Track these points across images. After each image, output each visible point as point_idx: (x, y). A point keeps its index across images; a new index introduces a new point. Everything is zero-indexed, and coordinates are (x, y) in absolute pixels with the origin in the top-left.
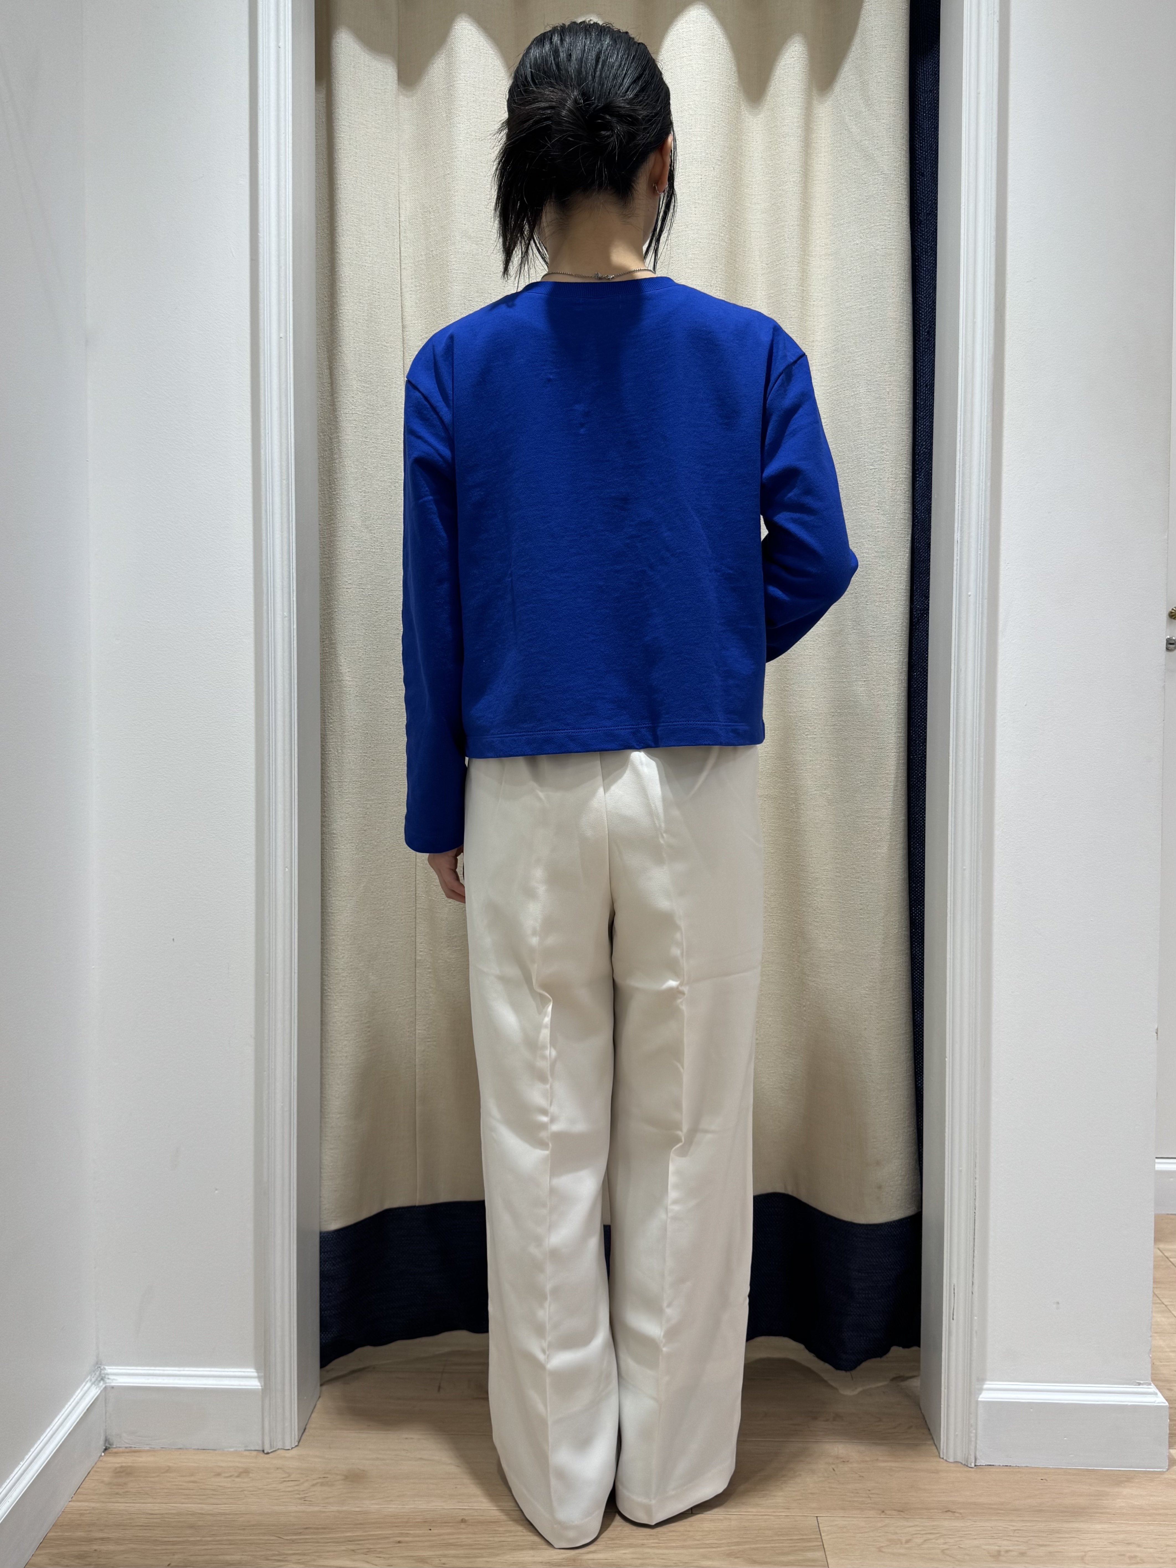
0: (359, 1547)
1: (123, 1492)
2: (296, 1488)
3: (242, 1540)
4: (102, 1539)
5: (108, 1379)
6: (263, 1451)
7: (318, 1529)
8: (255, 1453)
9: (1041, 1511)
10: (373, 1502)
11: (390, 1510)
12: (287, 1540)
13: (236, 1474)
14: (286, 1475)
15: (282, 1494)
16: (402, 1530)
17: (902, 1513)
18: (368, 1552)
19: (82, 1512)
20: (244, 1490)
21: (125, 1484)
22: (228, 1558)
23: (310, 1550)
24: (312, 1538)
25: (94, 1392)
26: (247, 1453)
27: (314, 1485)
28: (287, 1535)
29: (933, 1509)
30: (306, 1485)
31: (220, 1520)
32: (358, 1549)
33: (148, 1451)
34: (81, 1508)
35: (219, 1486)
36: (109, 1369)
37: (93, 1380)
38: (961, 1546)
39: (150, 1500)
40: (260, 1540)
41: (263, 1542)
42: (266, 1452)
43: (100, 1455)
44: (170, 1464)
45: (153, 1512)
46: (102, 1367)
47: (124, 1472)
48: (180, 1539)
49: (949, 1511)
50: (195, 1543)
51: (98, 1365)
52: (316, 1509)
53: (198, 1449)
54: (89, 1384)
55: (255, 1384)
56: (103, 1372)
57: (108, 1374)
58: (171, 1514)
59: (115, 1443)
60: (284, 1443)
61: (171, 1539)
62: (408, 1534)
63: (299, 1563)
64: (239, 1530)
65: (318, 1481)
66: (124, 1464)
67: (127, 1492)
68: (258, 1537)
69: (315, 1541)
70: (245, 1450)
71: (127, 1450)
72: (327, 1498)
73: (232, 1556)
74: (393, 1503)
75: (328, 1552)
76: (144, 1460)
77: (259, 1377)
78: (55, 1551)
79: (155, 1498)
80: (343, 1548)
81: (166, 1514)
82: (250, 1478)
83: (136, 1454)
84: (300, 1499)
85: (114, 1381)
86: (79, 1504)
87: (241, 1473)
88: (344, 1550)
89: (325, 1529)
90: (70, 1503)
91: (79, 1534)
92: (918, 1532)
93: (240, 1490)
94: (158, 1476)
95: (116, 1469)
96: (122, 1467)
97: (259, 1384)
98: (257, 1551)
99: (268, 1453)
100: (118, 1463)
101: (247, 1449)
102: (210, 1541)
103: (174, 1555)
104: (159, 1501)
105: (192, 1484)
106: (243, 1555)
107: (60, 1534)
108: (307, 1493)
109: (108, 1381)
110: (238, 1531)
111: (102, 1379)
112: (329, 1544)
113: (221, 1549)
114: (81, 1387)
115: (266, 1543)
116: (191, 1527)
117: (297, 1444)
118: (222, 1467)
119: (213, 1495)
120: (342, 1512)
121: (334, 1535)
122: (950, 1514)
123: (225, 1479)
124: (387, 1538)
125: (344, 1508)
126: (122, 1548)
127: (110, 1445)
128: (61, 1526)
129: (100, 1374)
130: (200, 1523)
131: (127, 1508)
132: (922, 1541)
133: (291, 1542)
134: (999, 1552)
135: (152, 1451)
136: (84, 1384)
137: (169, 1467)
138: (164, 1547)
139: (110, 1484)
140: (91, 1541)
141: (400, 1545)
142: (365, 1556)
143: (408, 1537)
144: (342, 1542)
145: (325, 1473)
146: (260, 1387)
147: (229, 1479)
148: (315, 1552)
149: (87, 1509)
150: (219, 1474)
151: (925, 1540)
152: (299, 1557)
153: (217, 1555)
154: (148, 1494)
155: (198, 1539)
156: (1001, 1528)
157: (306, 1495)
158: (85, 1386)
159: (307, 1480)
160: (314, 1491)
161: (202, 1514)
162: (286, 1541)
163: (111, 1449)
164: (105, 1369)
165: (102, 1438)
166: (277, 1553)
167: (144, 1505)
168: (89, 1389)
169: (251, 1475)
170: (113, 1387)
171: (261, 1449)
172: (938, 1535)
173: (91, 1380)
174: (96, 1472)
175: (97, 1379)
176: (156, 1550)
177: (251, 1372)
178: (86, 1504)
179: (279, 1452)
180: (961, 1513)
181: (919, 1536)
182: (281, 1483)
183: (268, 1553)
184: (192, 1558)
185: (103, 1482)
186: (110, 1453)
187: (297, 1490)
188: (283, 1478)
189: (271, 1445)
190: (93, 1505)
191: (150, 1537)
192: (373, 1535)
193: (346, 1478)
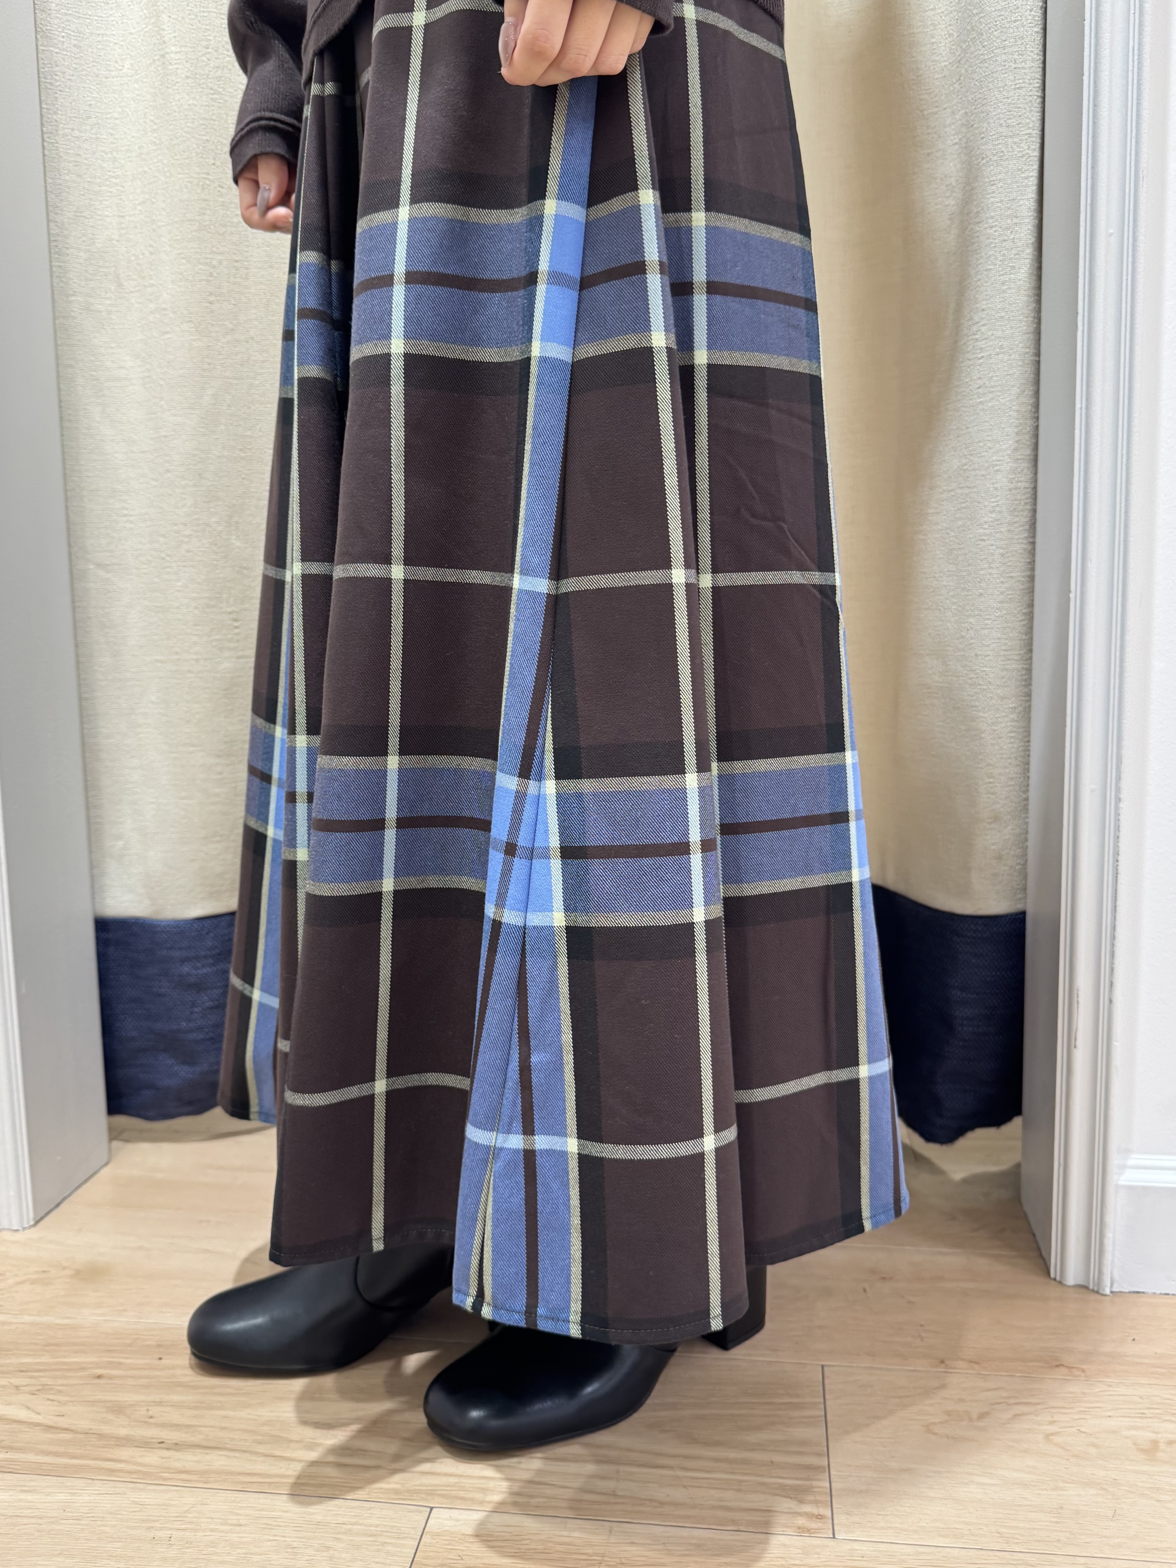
60: (9, 1221)
62: (120, 1364)
74: (128, 1313)
117: (32, 1223)
141: (99, 1380)
143: (118, 1369)
145: (51, 1267)
159: (16, 1275)
180: (1083, 1370)
192: (65, 1363)
193: (78, 1274)
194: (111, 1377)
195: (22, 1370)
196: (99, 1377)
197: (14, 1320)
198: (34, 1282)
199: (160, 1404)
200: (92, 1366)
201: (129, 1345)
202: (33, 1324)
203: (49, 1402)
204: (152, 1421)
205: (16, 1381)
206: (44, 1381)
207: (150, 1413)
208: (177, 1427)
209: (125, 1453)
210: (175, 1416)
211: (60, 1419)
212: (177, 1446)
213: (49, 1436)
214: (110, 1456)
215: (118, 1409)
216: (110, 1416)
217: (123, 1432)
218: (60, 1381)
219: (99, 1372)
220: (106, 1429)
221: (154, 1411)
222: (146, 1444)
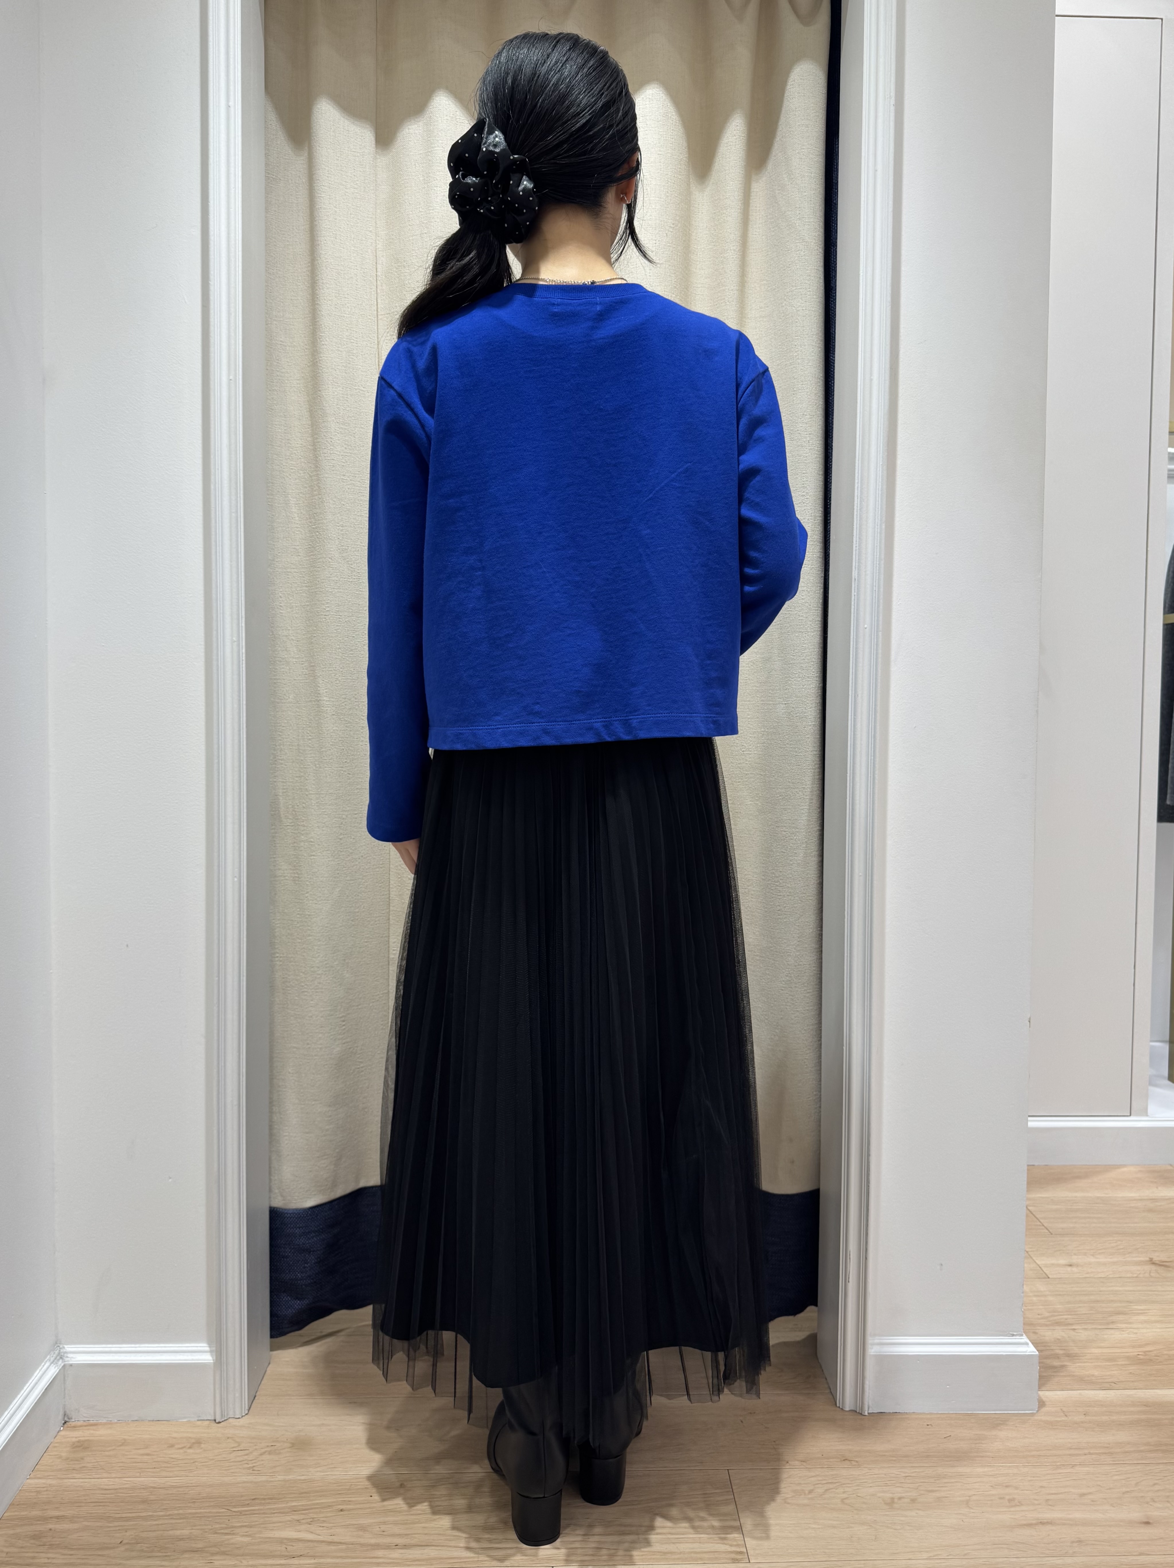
0: (302, 1517)
1: (81, 1468)
2: (246, 1457)
3: (190, 1514)
4: (58, 1517)
5: (67, 1357)
6: (215, 1420)
7: (264, 1499)
8: (208, 1422)
9: (928, 1456)
10: (319, 1469)
11: (334, 1477)
12: (234, 1512)
13: (189, 1445)
14: (236, 1445)
15: (232, 1464)
16: (344, 1498)
17: (804, 1464)
18: (312, 1521)
19: (38, 1489)
20: (196, 1462)
21: (82, 1459)
22: (178, 1533)
23: (257, 1521)
24: (258, 1510)
25: (53, 1371)
26: (199, 1423)
27: (261, 1455)
28: (235, 1507)
29: (833, 1458)
30: (255, 1454)
31: (172, 1494)
32: (303, 1519)
33: (105, 1424)
34: (38, 1486)
35: (172, 1458)
36: (68, 1348)
37: (52, 1359)
38: (859, 1495)
39: (105, 1475)
40: (210, 1512)
41: (211, 1515)
42: (217, 1421)
43: (59, 1429)
44: (125, 1437)
45: (106, 1487)
46: (61, 1346)
47: (82, 1446)
48: (134, 1515)
49: (846, 1459)
50: (145, 1518)
51: (57, 1344)
52: (264, 1478)
53: (153, 1421)
54: (48, 1364)
55: (207, 1358)
56: (62, 1350)
57: (66, 1353)
58: (126, 1488)
59: (73, 1418)
60: (234, 1412)
61: (124, 1515)
62: (350, 1501)
63: (246, 1536)
64: (189, 1503)
65: (266, 1449)
66: (82, 1439)
67: (84, 1467)
68: (207, 1511)
69: (262, 1512)
70: (198, 1420)
71: (85, 1424)
72: (275, 1467)
73: (183, 1531)
74: (337, 1469)
75: (274, 1523)
76: (102, 1433)
77: (211, 1352)
78: (11, 1532)
79: (110, 1473)
80: (288, 1518)
81: (120, 1488)
82: (202, 1448)
83: (94, 1427)
84: (249, 1468)
85: (73, 1359)
86: (36, 1481)
87: (194, 1443)
88: (290, 1521)
89: (271, 1499)
90: (28, 1481)
91: (35, 1513)
92: (820, 1482)
93: (192, 1461)
94: (114, 1450)
95: (74, 1443)
96: (78, 1442)
97: (210, 1358)
98: (205, 1525)
99: (219, 1423)
100: (76, 1438)
101: (200, 1419)
102: (162, 1516)
103: (126, 1531)
104: (114, 1475)
105: (145, 1457)
106: (192, 1529)
107: (16, 1513)
108: (255, 1463)
109: (67, 1359)
110: (189, 1505)
111: (61, 1358)
112: (276, 1515)
113: (172, 1524)
114: (40, 1368)
115: (215, 1516)
116: (144, 1501)
117: (247, 1412)
118: (175, 1438)
119: (165, 1467)
120: (288, 1481)
121: (280, 1506)
122: (847, 1461)
123: (178, 1451)
124: (329, 1506)
125: (291, 1477)
126: (76, 1526)
127: (69, 1419)
128: (18, 1505)
129: (59, 1353)
130: (152, 1497)
131: (82, 1484)
132: (823, 1491)
133: (239, 1514)
134: (893, 1499)
135: (110, 1423)
136: (43, 1364)
137: (125, 1440)
138: (116, 1524)
139: (67, 1459)
140: (45, 1519)
141: (342, 1513)
142: (309, 1526)
143: (350, 1504)
144: (287, 1513)
145: (274, 1442)
146: (212, 1361)
147: (181, 1451)
148: (262, 1524)
149: (44, 1486)
150: (172, 1446)
151: (827, 1490)
152: (246, 1529)
153: (168, 1531)
154: (103, 1469)
155: (150, 1514)
156: (893, 1475)
157: (254, 1465)
158: (43, 1366)
159: (256, 1449)
160: (262, 1460)
161: (154, 1488)
162: (234, 1514)
163: (70, 1423)
164: (64, 1347)
165: (61, 1413)
166: (225, 1526)
167: (100, 1480)
168: (48, 1368)
169: (203, 1446)
170: (71, 1365)
171: (213, 1418)
172: (837, 1484)
173: (50, 1360)
174: (55, 1447)
175: (55, 1359)
176: (110, 1527)
177: (204, 1346)
178: (43, 1481)
179: (231, 1420)
180: (857, 1462)
181: (821, 1486)
182: (231, 1453)
183: (217, 1526)
184: (144, 1535)
185: (60, 1457)
186: (68, 1427)
187: (246, 1460)
188: (233, 1448)
189: (222, 1415)
190: (49, 1482)
191: (105, 1513)
192: (317, 1504)
193: (293, 1445)
194: (349, 1510)
195: (295, 1510)
196: (342, 1510)
197: (272, 1479)
198: (270, 1453)
199: (384, 1523)
200: (333, 1504)
201: (349, 1489)
202: (284, 1481)
203: (322, 1528)
204: (384, 1533)
205: (296, 1517)
206: (312, 1515)
207: (382, 1529)
208: (400, 1535)
209: (380, 1553)
210: (397, 1530)
211: (333, 1537)
212: (405, 1547)
213: (333, 1548)
214: (372, 1556)
215: (362, 1528)
216: (361, 1533)
217: (373, 1541)
218: (322, 1515)
219: (341, 1507)
220: (362, 1541)
221: (383, 1527)
222: (388, 1547)
